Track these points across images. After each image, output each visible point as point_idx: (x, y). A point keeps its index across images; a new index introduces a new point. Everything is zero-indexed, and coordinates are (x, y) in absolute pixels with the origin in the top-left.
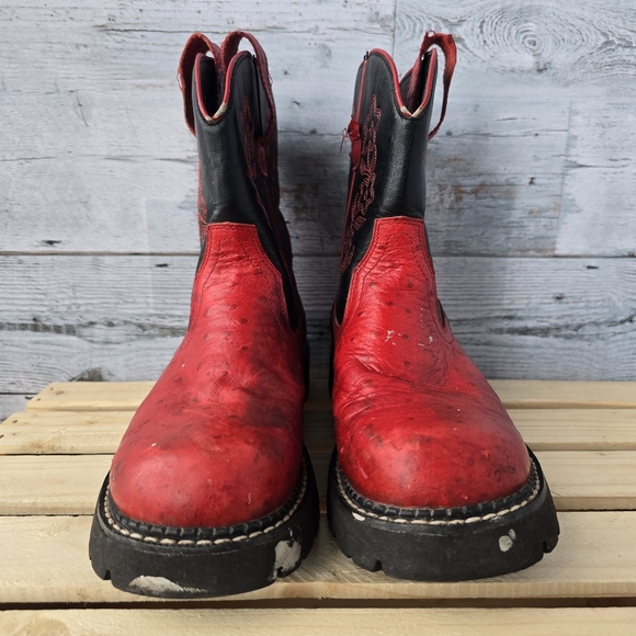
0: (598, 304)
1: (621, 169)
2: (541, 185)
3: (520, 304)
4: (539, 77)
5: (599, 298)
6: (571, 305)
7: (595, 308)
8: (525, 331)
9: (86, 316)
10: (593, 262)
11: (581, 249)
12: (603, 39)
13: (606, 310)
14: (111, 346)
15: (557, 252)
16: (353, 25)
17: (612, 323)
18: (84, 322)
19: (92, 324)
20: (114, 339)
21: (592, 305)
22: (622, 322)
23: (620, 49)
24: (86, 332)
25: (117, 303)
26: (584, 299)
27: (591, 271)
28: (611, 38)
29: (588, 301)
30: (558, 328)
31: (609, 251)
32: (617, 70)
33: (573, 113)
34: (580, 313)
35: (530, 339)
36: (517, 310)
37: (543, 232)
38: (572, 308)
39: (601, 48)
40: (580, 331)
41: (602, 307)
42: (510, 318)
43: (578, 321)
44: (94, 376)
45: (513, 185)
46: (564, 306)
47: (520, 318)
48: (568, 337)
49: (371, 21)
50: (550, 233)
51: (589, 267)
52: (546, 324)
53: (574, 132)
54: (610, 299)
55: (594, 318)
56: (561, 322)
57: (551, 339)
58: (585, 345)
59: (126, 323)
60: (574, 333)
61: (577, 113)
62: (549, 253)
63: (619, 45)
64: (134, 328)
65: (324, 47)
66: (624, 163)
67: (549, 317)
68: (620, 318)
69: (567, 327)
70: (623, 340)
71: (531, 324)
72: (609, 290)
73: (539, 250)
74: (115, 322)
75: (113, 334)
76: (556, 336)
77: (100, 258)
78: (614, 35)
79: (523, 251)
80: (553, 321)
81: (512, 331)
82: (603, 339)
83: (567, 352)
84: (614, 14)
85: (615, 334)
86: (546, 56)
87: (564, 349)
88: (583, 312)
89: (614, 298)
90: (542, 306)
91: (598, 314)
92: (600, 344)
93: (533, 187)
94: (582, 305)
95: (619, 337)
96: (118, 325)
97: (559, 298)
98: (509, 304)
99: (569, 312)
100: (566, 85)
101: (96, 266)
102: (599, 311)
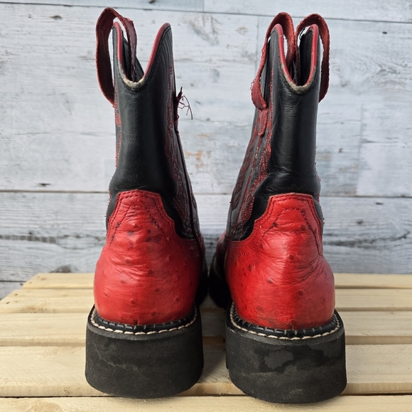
0: (384, 227)
1: (394, 144)
2: (346, 153)
3: (335, 226)
4: (343, 89)
5: (384, 223)
6: (368, 227)
7: (382, 229)
8: (340, 244)
9: (63, 231)
10: (380, 200)
11: (372, 192)
12: (379, 69)
13: (389, 231)
14: (78, 251)
15: (358, 194)
16: (232, 58)
17: (394, 239)
18: (61, 235)
19: (66, 236)
20: (80, 246)
21: (380, 227)
22: (400, 238)
23: (390, 74)
24: (62, 241)
25: (83, 223)
26: (375, 223)
27: (378, 206)
28: (384, 68)
29: (378, 225)
30: (360, 242)
31: (389, 194)
32: (388, 86)
33: (363, 110)
34: (373, 232)
35: (342, 249)
36: (334, 230)
37: (348, 181)
38: (368, 229)
39: (378, 74)
40: (374, 244)
41: (387, 228)
42: (330, 235)
43: (372, 237)
44: (66, 270)
45: (329, 153)
46: (362, 228)
47: (336, 235)
48: (367, 248)
49: (243, 56)
50: (353, 182)
51: (378, 204)
52: (352, 239)
53: (364, 122)
54: (391, 224)
55: (382, 236)
56: (362, 238)
57: (356, 249)
58: (377, 252)
59: (88, 236)
60: (370, 245)
61: (366, 110)
62: (353, 195)
63: (389, 72)
64: (92, 239)
65: (215, 71)
66: (396, 140)
67: (354, 235)
68: (398, 236)
69: (366, 241)
70: (401, 250)
71: (343, 239)
72: (390, 218)
73: (346, 193)
74: (81, 235)
75: (79, 243)
76: (359, 247)
77: (75, 195)
78: (385, 66)
79: (336, 193)
80: (357, 237)
81: (332, 243)
82: (388, 249)
83: (367, 257)
84: (386, 55)
85: (395, 246)
86: (347, 77)
87: (364, 255)
88: (375, 231)
89: (394, 223)
90: (350, 228)
91: (384, 233)
92: (386, 252)
93: (341, 154)
94: (374, 227)
95: (398, 248)
96: (83, 237)
97: (360, 223)
98: (329, 226)
99: (366, 232)
100: (359, 94)
101: (71, 200)
102: (385, 231)
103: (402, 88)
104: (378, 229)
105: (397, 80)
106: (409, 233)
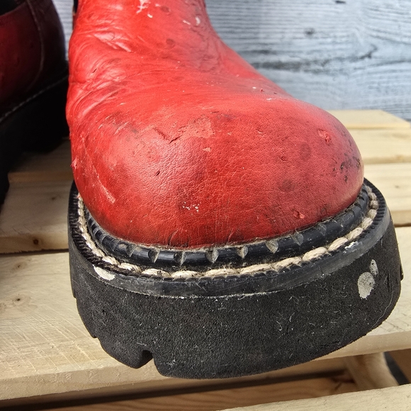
0: (344, 39)
3: (275, 38)
5: (344, 34)
6: (321, 40)
7: (340, 43)
8: (279, 66)
13: (350, 46)
17: (354, 59)
21: (338, 40)
22: (362, 58)
26: (332, 34)
27: (339, 5)
29: (335, 37)
30: (308, 63)
34: (327, 48)
35: (283, 74)
36: (272, 44)
38: (321, 44)
40: (327, 67)
41: (347, 42)
42: (266, 52)
43: (325, 56)
46: (314, 41)
47: (275, 53)
48: (316, 72)
51: (337, 2)
52: (296, 59)
54: (354, 35)
55: (339, 54)
56: (310, 58)
57: (301, 74)
58: (329, 79)
60: (321, 68)
67: (300, 52)
68: (361, 54)
69: (316, 62)
70: (362, 75)
71: (284, 59)
72: (354, 26)
76: (306, 71)
80: (303, 56)
81: (268, 66)
82: (345, 74)
83: (315, 86)
85: (355, 69)
87: (312, 83)
88: (330, 47)
89: (358, 34)
90: (295, 41)
91: (343, 50)
92: (342, 78)
94: (329, 40)
95: (359, 72)
97: (310, 33)
98: (265, 38)
99: (318, 48)
102: (344, 46)
104: (334, 43)
106: (376, 49)
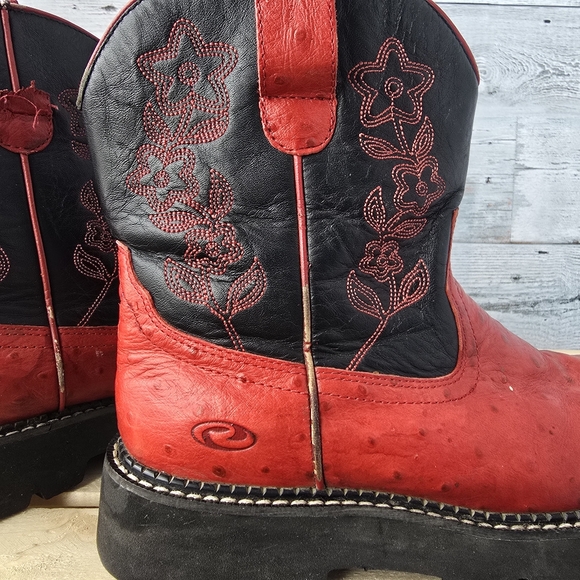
0: (550, 284)
1: (562, 171)
2: (495, 184)
3: (482, 283)
4: (490, 98)
5: (551, 279)
6: (527, 285)
7: (548, 287)
8: (489, 307)
10: (543, 248)
11: (532, 236)
12: (540, 69)
13: (557, 290)
15: (512, 239)
17: (564, 301)
21: (545, 285)
22: (572, 300)
23: (555, 76)
26: (538, 280)
27: (541, 255)
28: (547, 69)
29: (541, 281)
30: (517, 305)
31: (556, 239)
32: (553, 93)
33: (519, 126)
34: (534, 292)
36: (481, 288)
37: (499, 222)
38: (528, 287)
39: (539, 76)
40: (537, 308)
41: (554, 286)
43: (534, 298)
45: (473, 183)
46: (520, 286)
47: (484, 296)
48: (526, 313)
50: (505, 224)
51: (540, 252)
52: (506, 301)
53: (521, 141)
54: (560, 280)
55: (547, 296)
56: (519, 300)
57: (511, 315)
58: (541, 320)
60: (531, 309)
61: (522, 126)
62: (506, 240)
63: (554, 73)
66: (564, 166)
67: (509, 295)
68: (570, 297)
69: (525, 303)
70: (574, 316)
71: (493, 301)
72: (559, 271)
73: (497, 238)
76: (516, 312)
78: (548, 66)
79: (483, 238)
80: (512, 298)
82: (556, 315)
83: (526, 326)
84: (548, 50)
85: (567, 310)
86: (495, 82)
87: (523, 323)
88: (537, 291)
89: (564, 279)
90: (502, 285)
91: (551, 293)
92: (554, 319)
93: (489, 185)
94: (536, 284)
95: (571, 313)
97: (516, 279)
98: (474, 283)
99: (525, 291)
100: (512, 104)
102: (551, 290)
103: (571, 95)
104: (541, 287)
105: (565, 85)
